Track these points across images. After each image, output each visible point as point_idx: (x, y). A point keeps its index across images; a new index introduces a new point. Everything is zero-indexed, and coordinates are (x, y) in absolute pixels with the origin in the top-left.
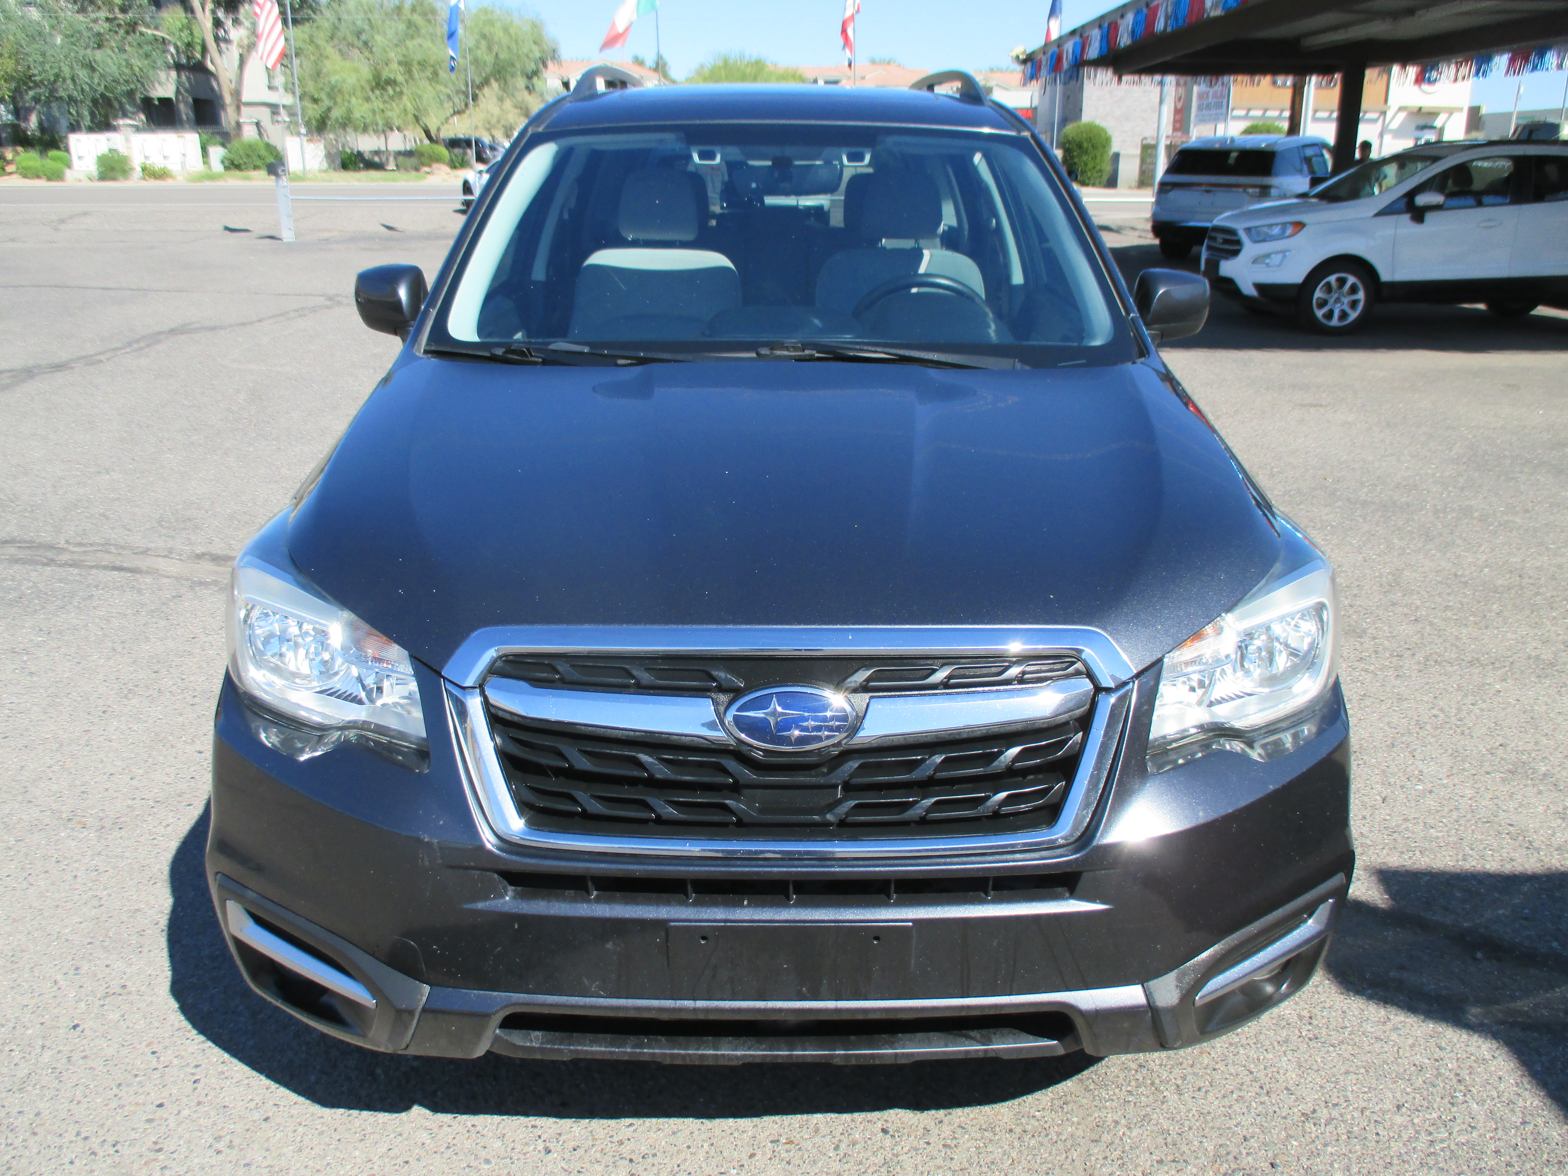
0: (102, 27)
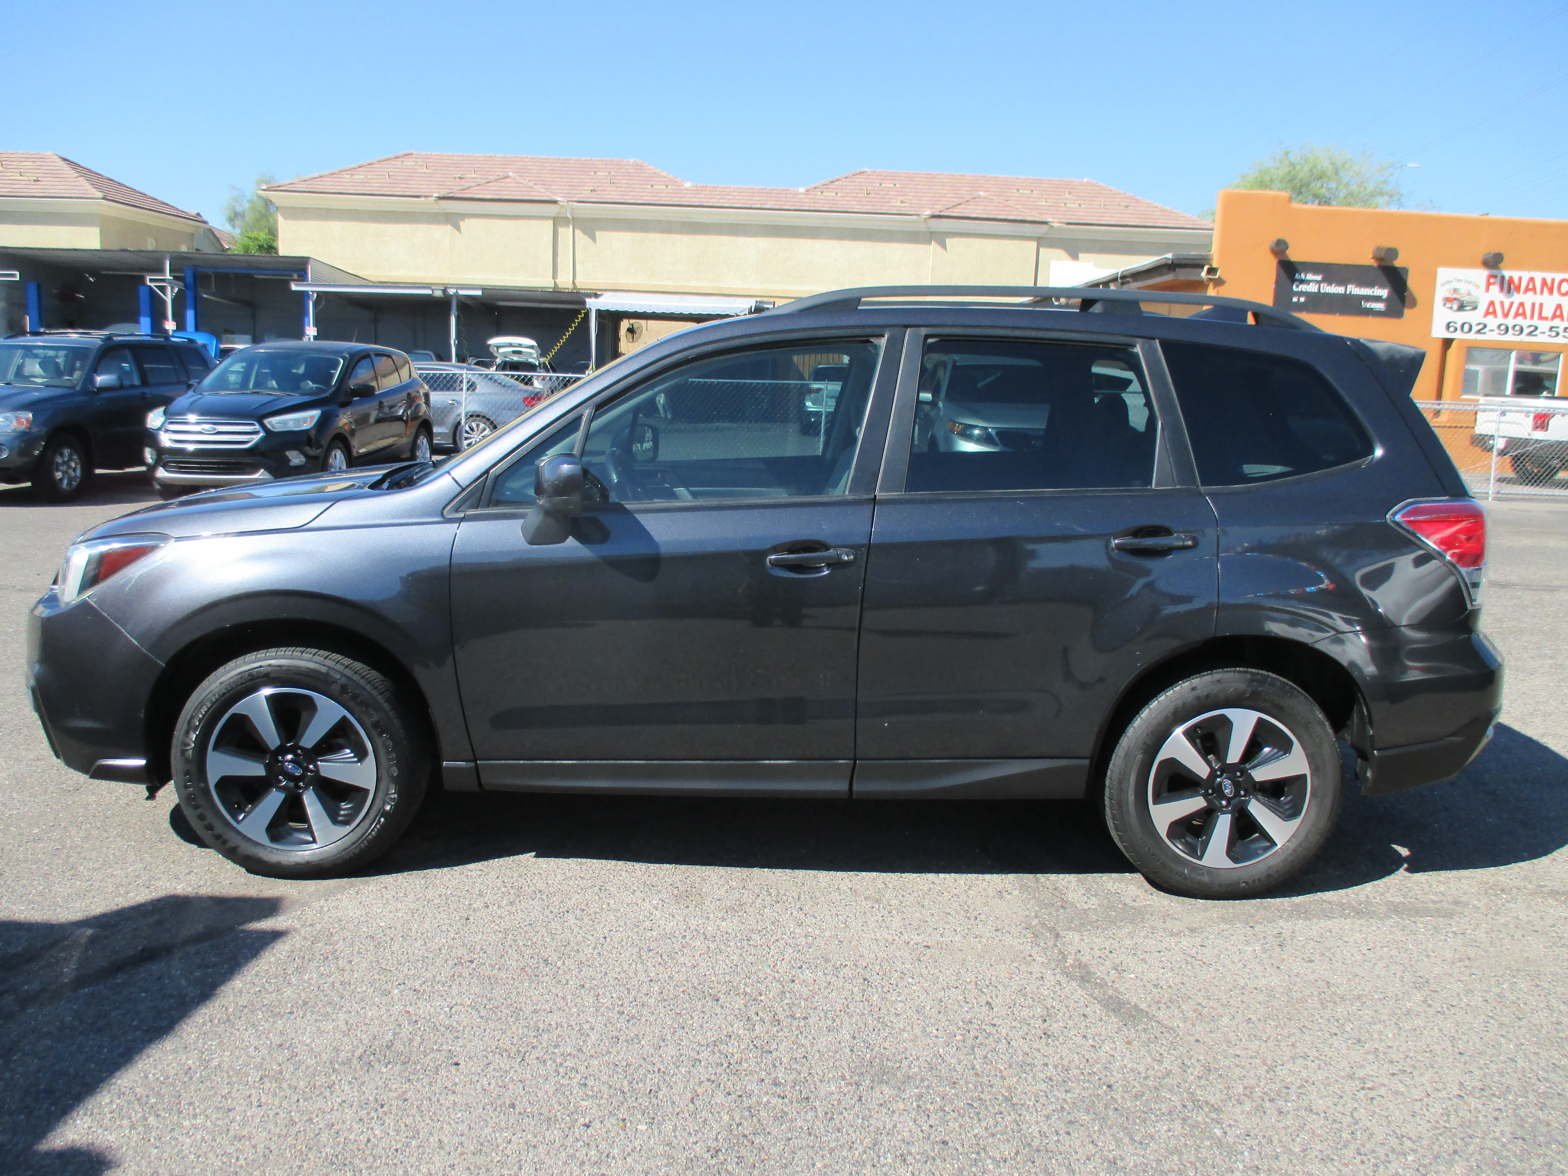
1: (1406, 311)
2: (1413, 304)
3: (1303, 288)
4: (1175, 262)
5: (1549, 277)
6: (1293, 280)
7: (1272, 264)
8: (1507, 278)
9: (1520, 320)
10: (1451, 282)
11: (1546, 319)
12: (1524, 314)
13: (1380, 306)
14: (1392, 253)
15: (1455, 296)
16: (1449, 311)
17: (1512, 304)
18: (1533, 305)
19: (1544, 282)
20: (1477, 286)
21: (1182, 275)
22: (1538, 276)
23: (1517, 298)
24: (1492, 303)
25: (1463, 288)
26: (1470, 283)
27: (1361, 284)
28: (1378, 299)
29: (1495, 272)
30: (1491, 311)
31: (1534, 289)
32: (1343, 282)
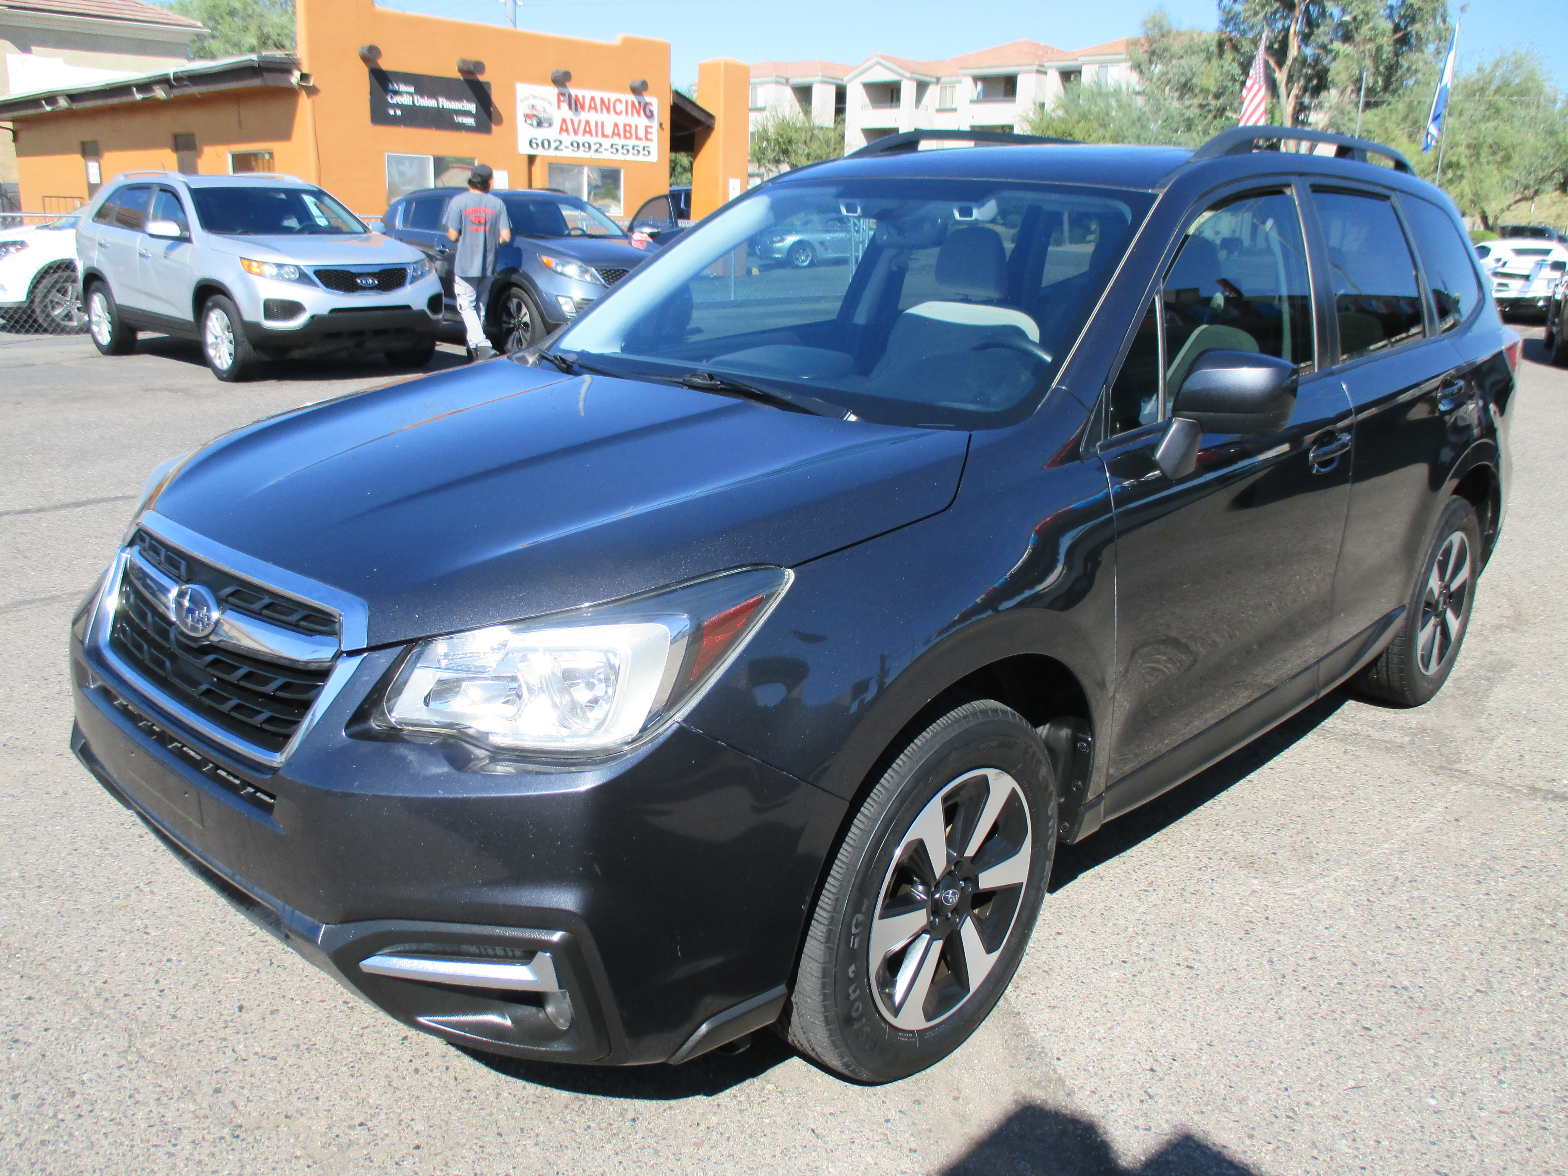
0: (1193, 112)
1: (494, 128)
2: (499, 121)
3: (397, 100)
4: (262, 65)
5: (606, 96)
6: (386, 90)
7: (363, 73)
8: (573, 96)
9: (587, 138)
10: (529, 98)
11: (607, 136)
12: (590, 132)
13: (470, 121)
14: (479, 67)
15: (534, 113)
16: (530, 127)
17: (580, 121)
18: (596, 123)
19: (602, 101)
20: (550, 103)
21: (271, 80)
22: (598, 95)
23: (584, 116)
24: (564, 121)
25: (539, 104)
26: (544, 100)
27: (450, 97)
28: (467, 113)
29: (563, 90)
30: (563, 129)
31: (595, 109)
32: (433, 95)
